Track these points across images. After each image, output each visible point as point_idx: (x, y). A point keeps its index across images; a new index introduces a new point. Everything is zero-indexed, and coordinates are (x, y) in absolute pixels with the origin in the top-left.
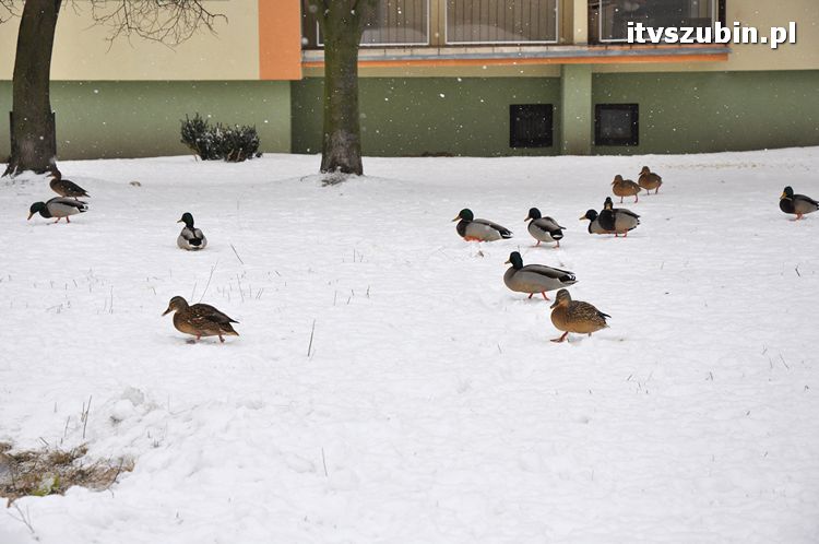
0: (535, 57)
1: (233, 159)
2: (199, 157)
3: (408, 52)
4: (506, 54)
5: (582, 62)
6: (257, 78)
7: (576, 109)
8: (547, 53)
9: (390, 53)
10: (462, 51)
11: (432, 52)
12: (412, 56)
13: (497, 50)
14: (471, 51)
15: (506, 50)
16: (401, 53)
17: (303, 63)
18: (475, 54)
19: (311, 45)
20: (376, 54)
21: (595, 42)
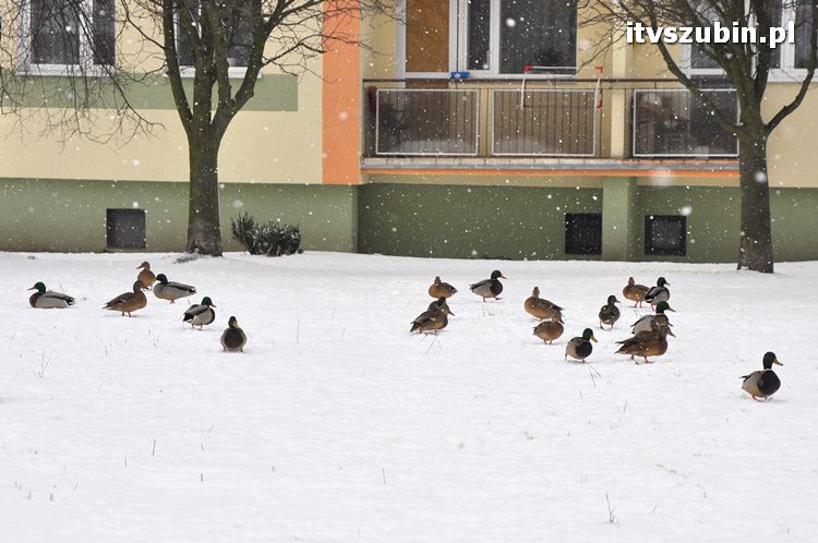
0: (572, 169)
1: (273, 254)
2: (248, 253)
3: (457, 162)
4: (545, 166)
5: (616, 174)
6: (320, 181)
7: (617, 218)
8: (584, 165)
9: (441, 162)
10: (506, 161)
11: (480, 161)
12: (460, 165)
13: (538, 161)
14: (514, 161)
15: (546, 161)
16: (451, 162)
17: (362, 169)
18: (519, 165)
19: (369, 153)
20: (428, 162)
21: (629, 156)
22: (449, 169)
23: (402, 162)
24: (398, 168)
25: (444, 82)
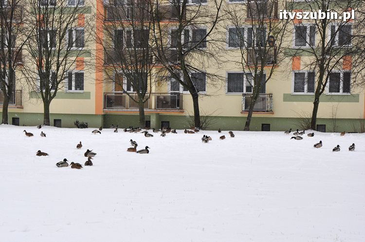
5: (153, 113)
7: (153, 121)
8: (146, 111)
10: (130, 110)
11: (126, 110)
12: (122, 110)
14: (133, 110)
17: (103, 111)
19: (105, 108)
20: (116, 110)
21: (155, 109)
22: (120, 111)
23: (112, 110)
24: (110, 111)
25: (122, 94)
